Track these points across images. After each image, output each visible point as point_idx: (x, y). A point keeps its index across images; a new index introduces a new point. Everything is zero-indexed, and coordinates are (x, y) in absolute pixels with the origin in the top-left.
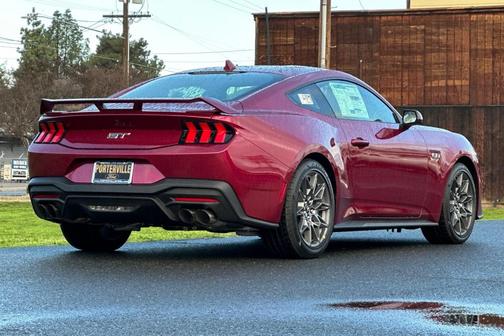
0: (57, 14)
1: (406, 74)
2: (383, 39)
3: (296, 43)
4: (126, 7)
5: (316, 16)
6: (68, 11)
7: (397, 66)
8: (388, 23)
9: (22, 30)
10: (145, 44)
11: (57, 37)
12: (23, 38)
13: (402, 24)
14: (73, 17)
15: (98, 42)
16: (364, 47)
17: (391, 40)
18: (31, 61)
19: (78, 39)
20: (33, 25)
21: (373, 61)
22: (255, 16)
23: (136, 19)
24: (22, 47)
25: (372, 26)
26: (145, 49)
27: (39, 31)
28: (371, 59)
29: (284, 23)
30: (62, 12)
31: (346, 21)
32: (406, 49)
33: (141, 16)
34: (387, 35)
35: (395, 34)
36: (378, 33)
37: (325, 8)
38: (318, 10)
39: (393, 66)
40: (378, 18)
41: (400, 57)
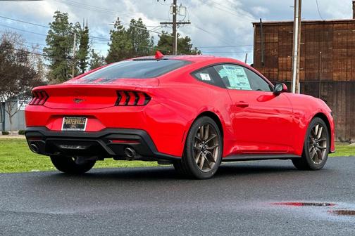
0: (133, 21)
1: (349, 61)
2: (335, 38)
3: (279, 41)
4: (174, 17)
5: (292, 24)
6: (140, 19)
7: (344, 56)
8: (338, 29)
9: (111, 31)
10: (189, 40)
11: (133, 35)
12: (112, 37)
13: (347, 29)
14: (143, 23)
15: (159, 39)
16: (322, 43)
17: (340, 39)
18: (116, 51)
19: (146, 37)
20: (118, 28)
21: (328, 53)
22: (254, 24)
23: (182, 25)
24: (111, 42)
25: (327, 30)
26: (190, 43)
27: (121, 33)
28: (327, 52)
29: (272, 28)
30: (137, 20)
31: (311, 27)
32: (350, 45)
33: (184, 23)
34: (338, 36)
35: (343, 35)
36: (332, 35)
37: (297, 19)
38: (293, 20)
39: (341, 55)
40: (332, 25)
41: (346, 50)
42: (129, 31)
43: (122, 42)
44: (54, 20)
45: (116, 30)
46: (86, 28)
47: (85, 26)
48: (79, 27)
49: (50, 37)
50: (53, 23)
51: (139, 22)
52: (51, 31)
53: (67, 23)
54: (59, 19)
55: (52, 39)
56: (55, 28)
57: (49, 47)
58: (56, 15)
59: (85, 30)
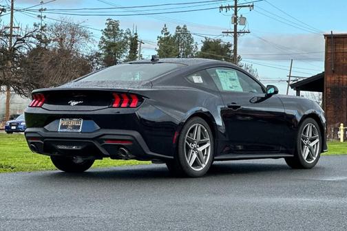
0: (178, 28)
4: (235, 27)
6: (185, 26)
9: (158, 37)
10: (231, 46)
11: (178, 41)
12: (159, 42)
14: (188, 29)
15: (202, 45)
19: (191, 43)
20: (165, 34)
22: (325, 36)
24: (158, 48)
27: (168, 38)
29: (342, 40)
30: (182, 26)
33: (244, 32)
42: (175, 37)
43: (168, 48)
44: (106, 27)
45: (163, 36)
46: (136, 34)
47: (135, 32)
48: (129, 33)
49: (102, 43)
50: (106, 29)
51: (184, 28)
52: (102, 37)
53: (118, 30)
54: (111, 26)
55: (104, 45)
56: (106, 35)
57: (101, 52)
58: (108, 22)
59: (134, 36)
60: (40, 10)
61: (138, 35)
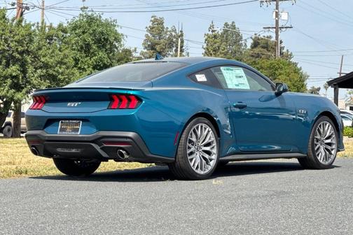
42: (222, 35)
43: (216, 45)
44: (150, 24)
45: (210, 33)
46: (181, 31)
47: (180, 29)
48: (175, 31)
49: (147, 41)
50: (150, 27)
51: (232, 25)
52: (147, 35)
53: (163, 27)
54: (155, 23)
55: (148, 43)
56: (151, 33)
57: (146, 51)
58: (153, 19)
59: (180, 33)
60: (81, 9)
61: (184, 32)
